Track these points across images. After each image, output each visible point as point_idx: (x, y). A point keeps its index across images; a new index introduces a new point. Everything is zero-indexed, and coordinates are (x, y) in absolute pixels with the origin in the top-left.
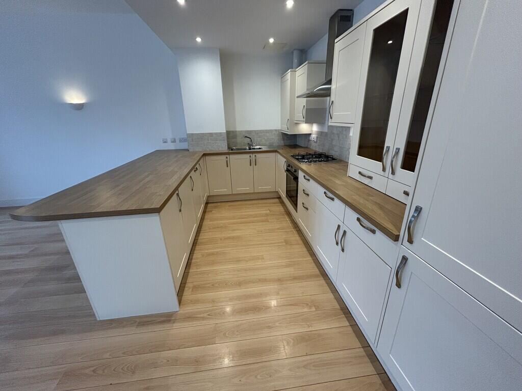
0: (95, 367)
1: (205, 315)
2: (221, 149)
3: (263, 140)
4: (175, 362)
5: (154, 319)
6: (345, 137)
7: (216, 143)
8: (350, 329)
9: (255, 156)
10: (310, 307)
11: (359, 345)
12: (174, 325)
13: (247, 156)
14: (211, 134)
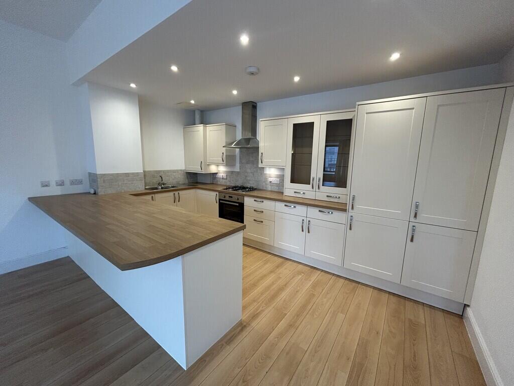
0: (242, 380)
1: (261, 309)
2: (138, 189)
3: (171, 179)
4: (281, 335)
5: (233, 333)
6: (260, 174)
7: (132, 183)
8: (322, 273)
9: (179, 193)
10: (300, 274)
11: (331, 276)
12: (252, 325)
13: (171, 194)
14: (127, 175)
